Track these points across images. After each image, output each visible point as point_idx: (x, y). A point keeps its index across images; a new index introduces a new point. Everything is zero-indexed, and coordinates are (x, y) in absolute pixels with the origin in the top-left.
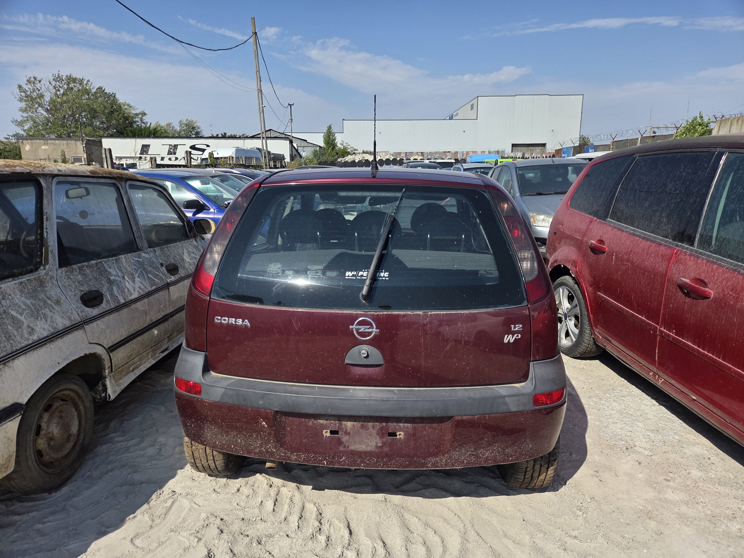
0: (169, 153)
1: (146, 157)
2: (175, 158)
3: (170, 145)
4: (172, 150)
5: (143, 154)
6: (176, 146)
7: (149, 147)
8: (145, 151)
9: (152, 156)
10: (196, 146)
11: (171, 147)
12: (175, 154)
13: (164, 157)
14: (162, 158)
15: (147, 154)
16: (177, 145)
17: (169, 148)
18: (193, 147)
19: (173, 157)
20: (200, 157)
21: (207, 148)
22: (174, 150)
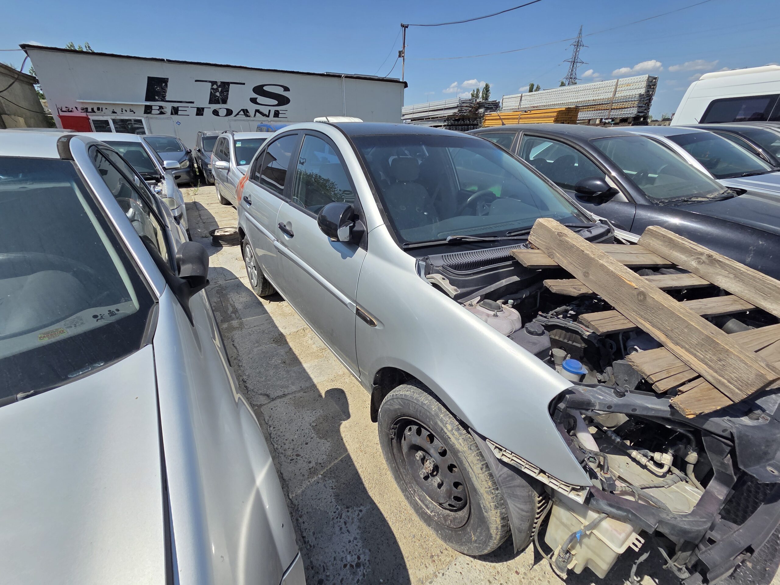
0: (213, 100)
1: (161, 107)
2: (225, 112)
3: (213, 83)
4: (218, 94)
5: (155, 100)
6: (225, 86)
7: (166, 85)
8: (158, 94)
9: (176, 105)
10: (265, 88)
11: (215, 87)
12: (225, 101)
13: (203, 109)
14: (198, 109)
15: (163, 100)
16: (228, 84)
17: (212, 89)
18: (259, 90)
19: (222, 108)
20: (273, 109)
21: (286, 94)
22: (222, 92)
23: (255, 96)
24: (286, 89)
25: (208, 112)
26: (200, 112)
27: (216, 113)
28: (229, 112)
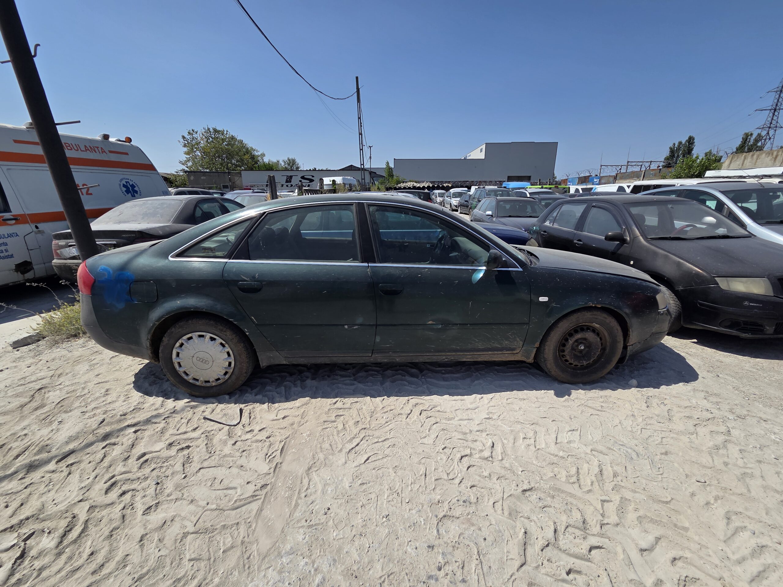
0: (287, 182)
2: (290, 185)
3: (287, 176)
4: (288, 180)
10: (305, 177)
17: (287, 178)
20: (307, 184)
21: (313, 178)
22: (290, 179)
23: (301, 179)
24: (313, 176)
25: (285, 186)
26: (282, 185)
27: (287, 186)
28: (292, 186)
